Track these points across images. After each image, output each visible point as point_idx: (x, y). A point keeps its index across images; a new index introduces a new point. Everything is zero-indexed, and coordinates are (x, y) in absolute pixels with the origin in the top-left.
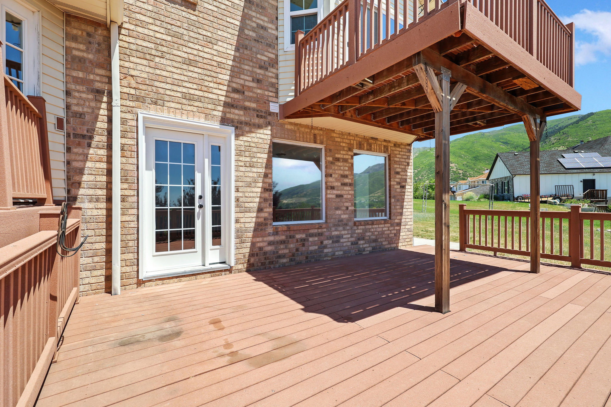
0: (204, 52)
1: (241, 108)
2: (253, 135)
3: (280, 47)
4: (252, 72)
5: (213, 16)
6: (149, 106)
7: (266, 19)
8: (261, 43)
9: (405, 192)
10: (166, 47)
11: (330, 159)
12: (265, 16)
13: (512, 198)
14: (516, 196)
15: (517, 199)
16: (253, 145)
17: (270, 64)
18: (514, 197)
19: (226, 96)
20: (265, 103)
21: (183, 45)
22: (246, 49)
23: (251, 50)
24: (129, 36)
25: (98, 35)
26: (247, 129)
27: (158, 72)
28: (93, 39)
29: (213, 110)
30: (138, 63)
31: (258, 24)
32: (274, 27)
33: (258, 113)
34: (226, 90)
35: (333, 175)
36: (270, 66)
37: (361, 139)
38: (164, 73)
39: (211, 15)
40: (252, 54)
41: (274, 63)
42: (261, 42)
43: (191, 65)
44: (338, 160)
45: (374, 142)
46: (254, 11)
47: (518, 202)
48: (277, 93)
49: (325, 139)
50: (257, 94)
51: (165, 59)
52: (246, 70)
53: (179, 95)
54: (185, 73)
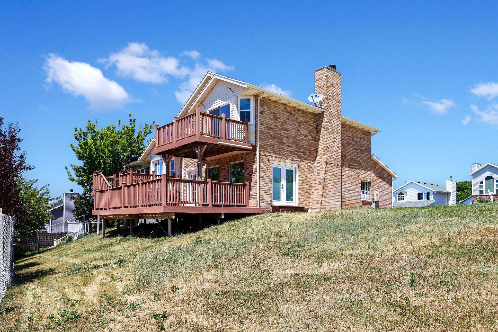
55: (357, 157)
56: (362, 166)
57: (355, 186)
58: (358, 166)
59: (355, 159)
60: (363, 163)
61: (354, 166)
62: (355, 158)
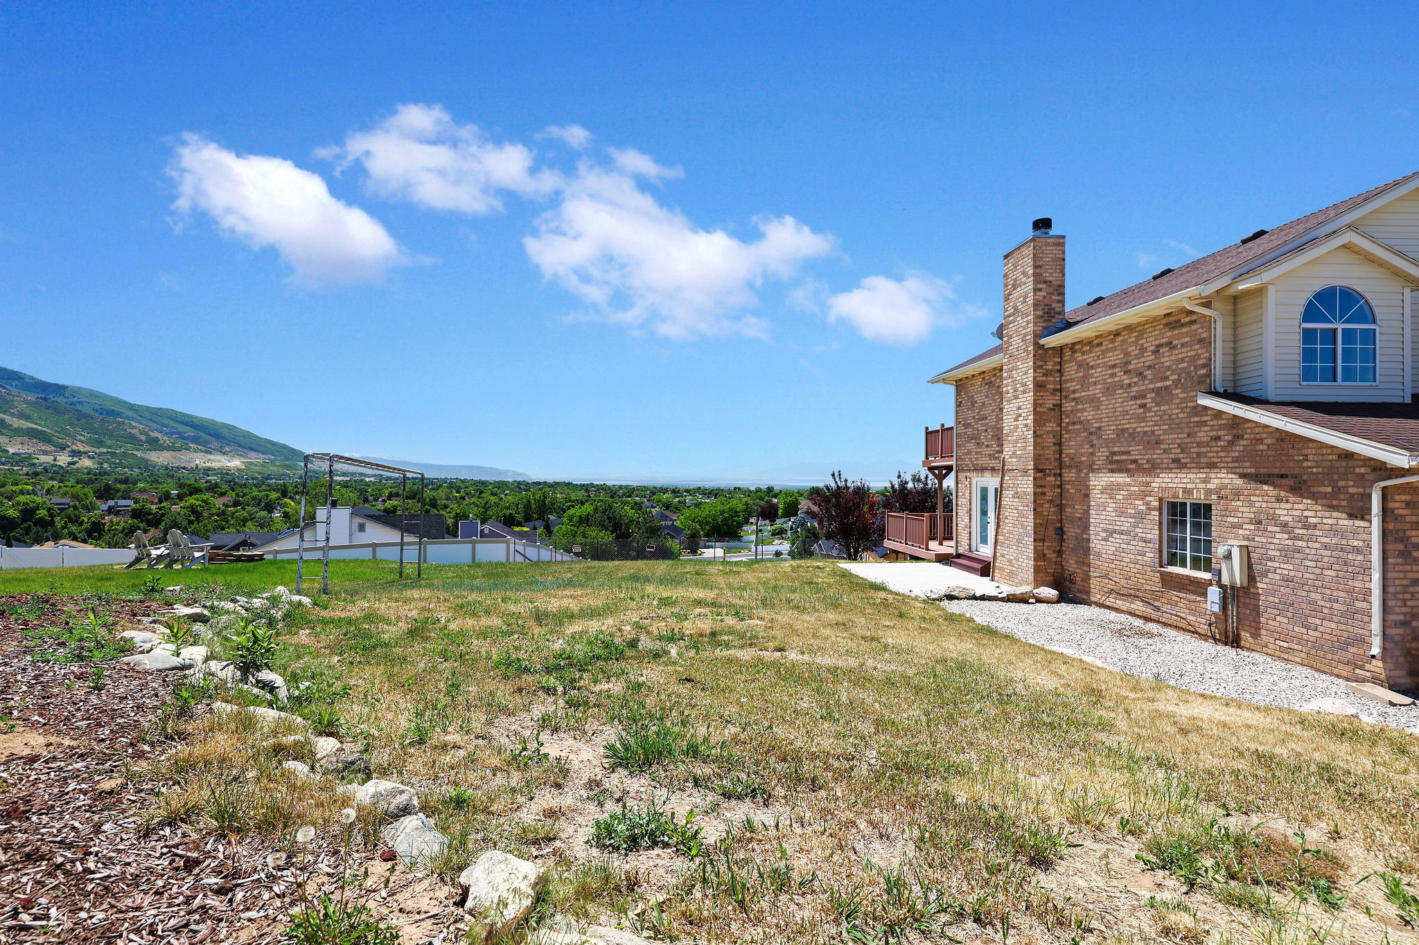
55: (1143, 419)
56: (1162, 446)
57: (1133, 520)
58: (1144, 452)
59: (1131, 431)
60: (1166, 437)
61: (1128, 453)
62: (1134, 425)
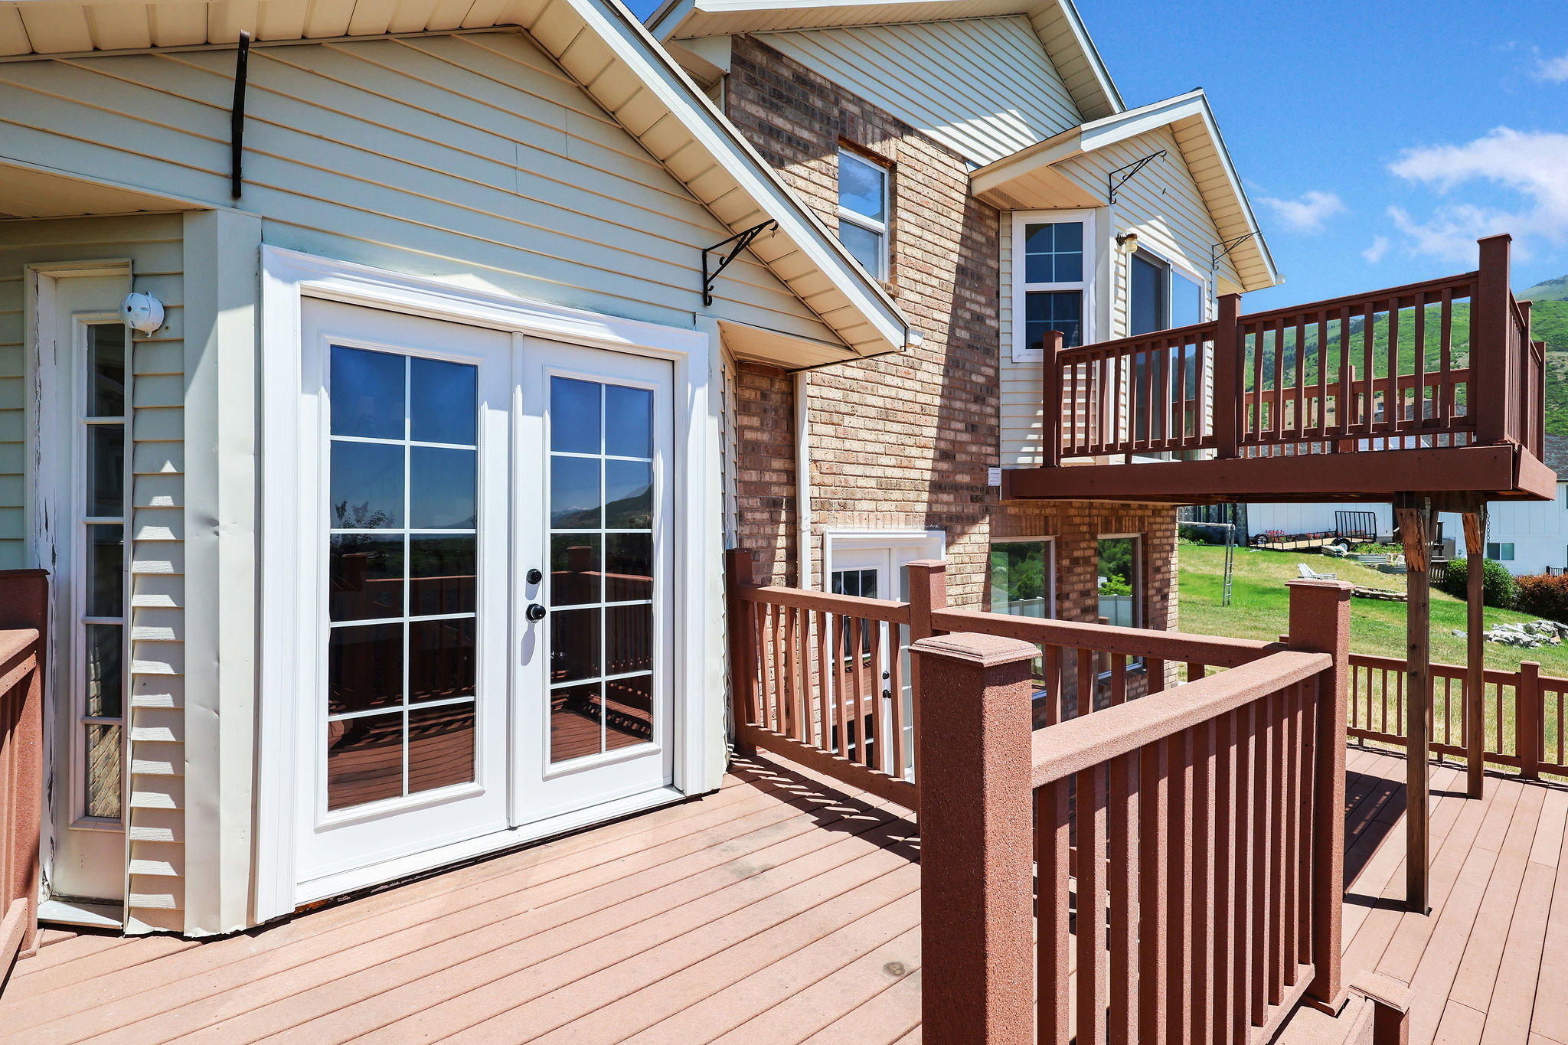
0: (904, 389)
1: (951, 488)
2: (966, 539)
3: (1004, 352)
4: (966, 411)
5: (915, 314)
6: (837, 514)
7: (983, 299)
8: (976, 350)
9: (1167, 608)
10: (858, 392)
11: (1066, 562)
12: (981, 293)
13: (1243, 539)
14: (1252, 534)
15: (1255, 540)
16: (967, 560)
17: (988, 389)
18: (1247, 535)
19: (933, 470)
20: (982, 470)
21: (878, 383)
22: (958, 367)
23: (964, 368)
24: (812, 384)
25: (775, 393)
26: (958, 529)
27: (848, 444)
28: (768, 403)
29: (916, 501)
30: (824, 433)
31: (973, 313)
32: (993, 313)
33: (973, 493)
34: (932, 457)
35: (1071, 596)
36: (988, 393)
37: (1107, 512)
38: (856, 445)
39: (913, 312)
40: (964, 376)
41: (993, 386)
42: (977, 348)
43: (888, 420)
44: (1075, 561)
45: (1125, 513)
46: (968, 289)
47: (1259, 548)
48: (997, 446)
49: (1059, 524)
50: (972, 454)
51: (855, 417)
52: (957, 409)
53: (873, 483)
54: (882, 438)
